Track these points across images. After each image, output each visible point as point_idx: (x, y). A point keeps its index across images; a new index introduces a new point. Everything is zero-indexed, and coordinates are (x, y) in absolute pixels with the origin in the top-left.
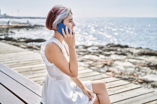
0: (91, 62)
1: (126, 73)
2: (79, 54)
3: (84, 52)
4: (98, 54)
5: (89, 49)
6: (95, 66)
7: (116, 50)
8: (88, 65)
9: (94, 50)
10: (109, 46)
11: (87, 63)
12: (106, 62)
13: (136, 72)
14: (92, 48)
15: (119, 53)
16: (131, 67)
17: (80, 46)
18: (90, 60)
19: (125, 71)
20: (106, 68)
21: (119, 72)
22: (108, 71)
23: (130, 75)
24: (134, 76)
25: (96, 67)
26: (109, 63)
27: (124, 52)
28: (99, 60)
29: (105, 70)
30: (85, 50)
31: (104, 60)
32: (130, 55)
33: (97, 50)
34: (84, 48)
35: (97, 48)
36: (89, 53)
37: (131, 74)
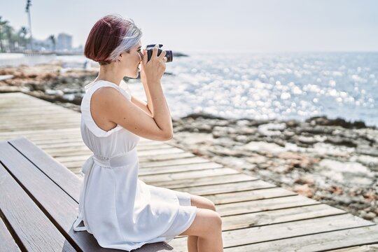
0: (261, 159)
1: (346, 189)
2: (235, 140)
3: (247, 134)
4: (280, 141)
5: (263, 129)
6: (271, 168)
7: (330, 133)
8: (252, 166)
9: (273, 130)
10: (313, 122)
11: (252, 160)
12: (299, 159)
13: (373, 189)
14: (271, 126)
15: (338, 139)
16: (364, 176)
17: (241, 120)
18: (258, 153)
19: (344, 185)
20: (296, 175)
21: (328, 186)
22: (299, 182)
23: (356, 195)
24: (366, 197)
25: (271, 171)
26: (304, 164)
27: (350, 138)
28: (280, 156)
29: (292, 178)
30: (251, 130)
31: (296, 156)
32: (364, 146)
33: (282, 131)
34: (250, 126)
35: (283, 126)
36: (260, 139)
37: (359, 192)
